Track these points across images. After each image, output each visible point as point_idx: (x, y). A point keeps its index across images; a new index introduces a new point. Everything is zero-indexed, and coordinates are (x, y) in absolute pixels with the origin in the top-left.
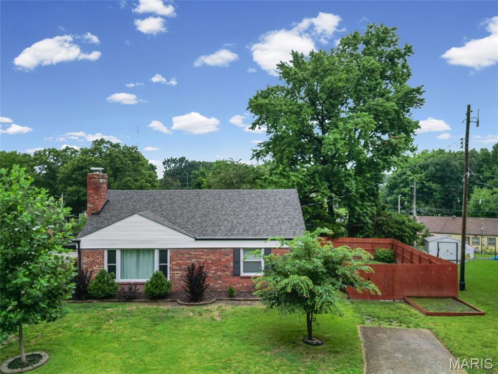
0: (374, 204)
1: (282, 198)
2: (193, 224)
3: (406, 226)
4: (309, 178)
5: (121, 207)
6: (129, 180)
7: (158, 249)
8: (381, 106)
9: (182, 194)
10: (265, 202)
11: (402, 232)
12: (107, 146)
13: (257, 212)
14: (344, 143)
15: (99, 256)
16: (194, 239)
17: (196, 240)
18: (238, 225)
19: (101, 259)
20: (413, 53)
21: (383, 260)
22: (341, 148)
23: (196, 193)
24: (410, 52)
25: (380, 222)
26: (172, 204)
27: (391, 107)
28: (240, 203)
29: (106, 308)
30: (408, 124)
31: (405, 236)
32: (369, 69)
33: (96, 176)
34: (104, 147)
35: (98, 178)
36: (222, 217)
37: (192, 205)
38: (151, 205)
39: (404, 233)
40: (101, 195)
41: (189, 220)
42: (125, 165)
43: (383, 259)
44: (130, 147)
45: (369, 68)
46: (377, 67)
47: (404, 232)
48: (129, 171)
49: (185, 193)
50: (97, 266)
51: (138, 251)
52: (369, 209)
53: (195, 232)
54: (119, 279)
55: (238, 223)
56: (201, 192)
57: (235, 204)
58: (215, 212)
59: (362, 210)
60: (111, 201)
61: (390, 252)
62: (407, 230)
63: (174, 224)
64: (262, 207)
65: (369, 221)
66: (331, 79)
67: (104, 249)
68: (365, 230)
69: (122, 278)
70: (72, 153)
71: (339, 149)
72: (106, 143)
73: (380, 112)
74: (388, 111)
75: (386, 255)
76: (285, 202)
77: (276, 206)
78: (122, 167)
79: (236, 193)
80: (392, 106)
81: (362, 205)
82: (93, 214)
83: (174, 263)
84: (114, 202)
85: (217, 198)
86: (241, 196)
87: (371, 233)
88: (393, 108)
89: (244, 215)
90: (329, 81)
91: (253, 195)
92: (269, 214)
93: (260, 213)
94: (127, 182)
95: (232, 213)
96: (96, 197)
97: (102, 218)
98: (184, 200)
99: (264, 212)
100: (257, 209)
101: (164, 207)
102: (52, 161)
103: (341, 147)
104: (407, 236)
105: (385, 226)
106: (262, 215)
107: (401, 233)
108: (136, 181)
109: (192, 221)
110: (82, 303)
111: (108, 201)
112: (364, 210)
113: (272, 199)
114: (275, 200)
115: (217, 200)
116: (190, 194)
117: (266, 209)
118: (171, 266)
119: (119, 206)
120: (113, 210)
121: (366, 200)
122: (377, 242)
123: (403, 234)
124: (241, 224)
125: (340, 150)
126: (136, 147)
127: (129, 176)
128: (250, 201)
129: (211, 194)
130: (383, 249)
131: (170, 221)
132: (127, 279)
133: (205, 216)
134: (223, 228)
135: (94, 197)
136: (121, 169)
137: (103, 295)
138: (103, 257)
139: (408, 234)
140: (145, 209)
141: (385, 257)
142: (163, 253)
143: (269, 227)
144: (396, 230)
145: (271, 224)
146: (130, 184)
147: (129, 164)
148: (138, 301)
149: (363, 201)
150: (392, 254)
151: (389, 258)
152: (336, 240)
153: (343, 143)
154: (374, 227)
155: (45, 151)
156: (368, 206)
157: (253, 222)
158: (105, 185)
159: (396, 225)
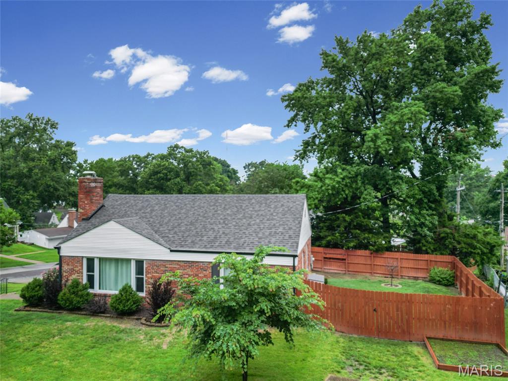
0: (434, 212)
1: (285, 204)
2: (175, 233)
3: (478, 242)
4: (348, 181)
5: (113, 213)
6: (200, 185)
7: (134, 259)
8: (441, 92)
9: (179, 199)
10: (263, 209)
11: (472, 248)
12: (181, 151)
13: (250, 220)
14: (387, 139)
15: (78, 265)
16: (169, 250)
17: (171, 251)
18: (223, 236)
19: (80, 268)
20: (491, 25)
21: (439, 283)
22: (382, 146)
23: (193, 198)
24: (488, 23)
25: (442, 235)
26: (163, 210)
27: (452, 93)
28: (235, 209)
29: (67, 321)
30: (482, 113)
31: (475, 253)
32: (427, 48)
33: (86, 181)
34: (179, 152)
35: (89, 183)
36: (209, 226)
37: (183, 211)
38: (142, 211)
39: (474, 250)
40: (91, 199)
41: (174, 228)
42: (196, 169)
43: (439, 281)
44: (201, 152)
45: (426, 46)
46: (436, 45)
47: (475, 248)
48: (200, 175)
49: (181, 198)
50: (76, 275)
51: (117, 260)
52: (428, 218)
53: (173, 242)
54: (96, 290)
55: (224, 233)
56: (198, 198)
57: (229, 212)
58: (204, 219)
59: (419, 220)
60: (106, 206)
61: (449, 272)
62: (478, 245)
63: (156, 233)
64: (258, 215)
65: (428, 233)
66: (376, 65)
67: (83, 257)
68: (423, 243)
69: (101, 288)
70: (153, 158)
71: (379, 146)
72: (180, 148)
73: (439, 100)
74: (450, 97)
75: (443, 276)
76: (286, 209)
77: (274, 214)
78: (193, 172)
79: (235, 198)
80: (454, 92)
81: (420, 213)
82: (83, 219)
83: (150, 275)
84: (109, 208)
85: (212, 204)
86: (240, 201)
87: (430, 248)
88: (456, 93)
89: (234, 223)
90: (373, 66)
91: (253, 201)
92: (263, 223)
93: (253, 222)
94: (198, 186)
95: (222, 221)
96: (86, 202)
97: (90, 224)
98: (177, 206)
99: (258, 221)
100: (251, 218)
101: (154, 213)
102: (136, 166)
103: (382, 144)
104: (478, 253)
105: (449, 240)
106: (254, 225)
107: (470, 249)
108: (208, 185)
109: (176, 229)
110: (53, 312)
111: (103, 206)
112: (422, 220)
113: (272, 206)
114: (276, 207)
115: (211, 206)
116: (186, 199)
117: (261, 218)
118: (147, 278)
119: (112, 211)
120: (105, 216)
121: (425, 208)
122: (433, 260)
123: (472, 250)
124: (226, 235)
125: (381, 147)
126: (207, 151)
127: (200, 180)
128: (247, 207)
129: (208, 199)
130: (440, 269)
131: (153, 229)
132: (106, 289)
133: (192, 223)
134: (205, 238)
135: (84, 202)
136: (193, 173)
137: (71, 307)
138: (82, 266)
139: (479, 251)
140: (135, 215)
141: (441, 278)
142: (140, 263)
143: (257, 240)
144: (463, 245)
145: (260, 235)
146: (201, 188)
147: (200, 168)
148: (104, 316)
149: (421, 209)
150: (451, 275)
151: (447, 280)
152: (381, 255)
153: (385, 139)
154: (434, 241)
155: (129, 157)
156: (427, 214)
157: (241, 233)
158: (99, 190)
159: (465, 240)
